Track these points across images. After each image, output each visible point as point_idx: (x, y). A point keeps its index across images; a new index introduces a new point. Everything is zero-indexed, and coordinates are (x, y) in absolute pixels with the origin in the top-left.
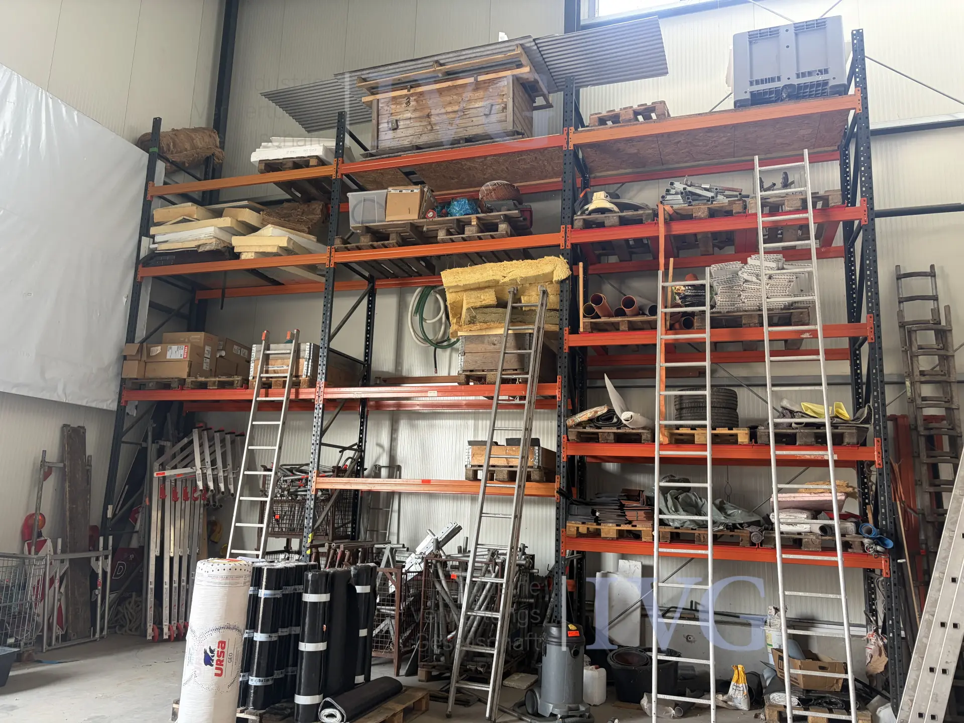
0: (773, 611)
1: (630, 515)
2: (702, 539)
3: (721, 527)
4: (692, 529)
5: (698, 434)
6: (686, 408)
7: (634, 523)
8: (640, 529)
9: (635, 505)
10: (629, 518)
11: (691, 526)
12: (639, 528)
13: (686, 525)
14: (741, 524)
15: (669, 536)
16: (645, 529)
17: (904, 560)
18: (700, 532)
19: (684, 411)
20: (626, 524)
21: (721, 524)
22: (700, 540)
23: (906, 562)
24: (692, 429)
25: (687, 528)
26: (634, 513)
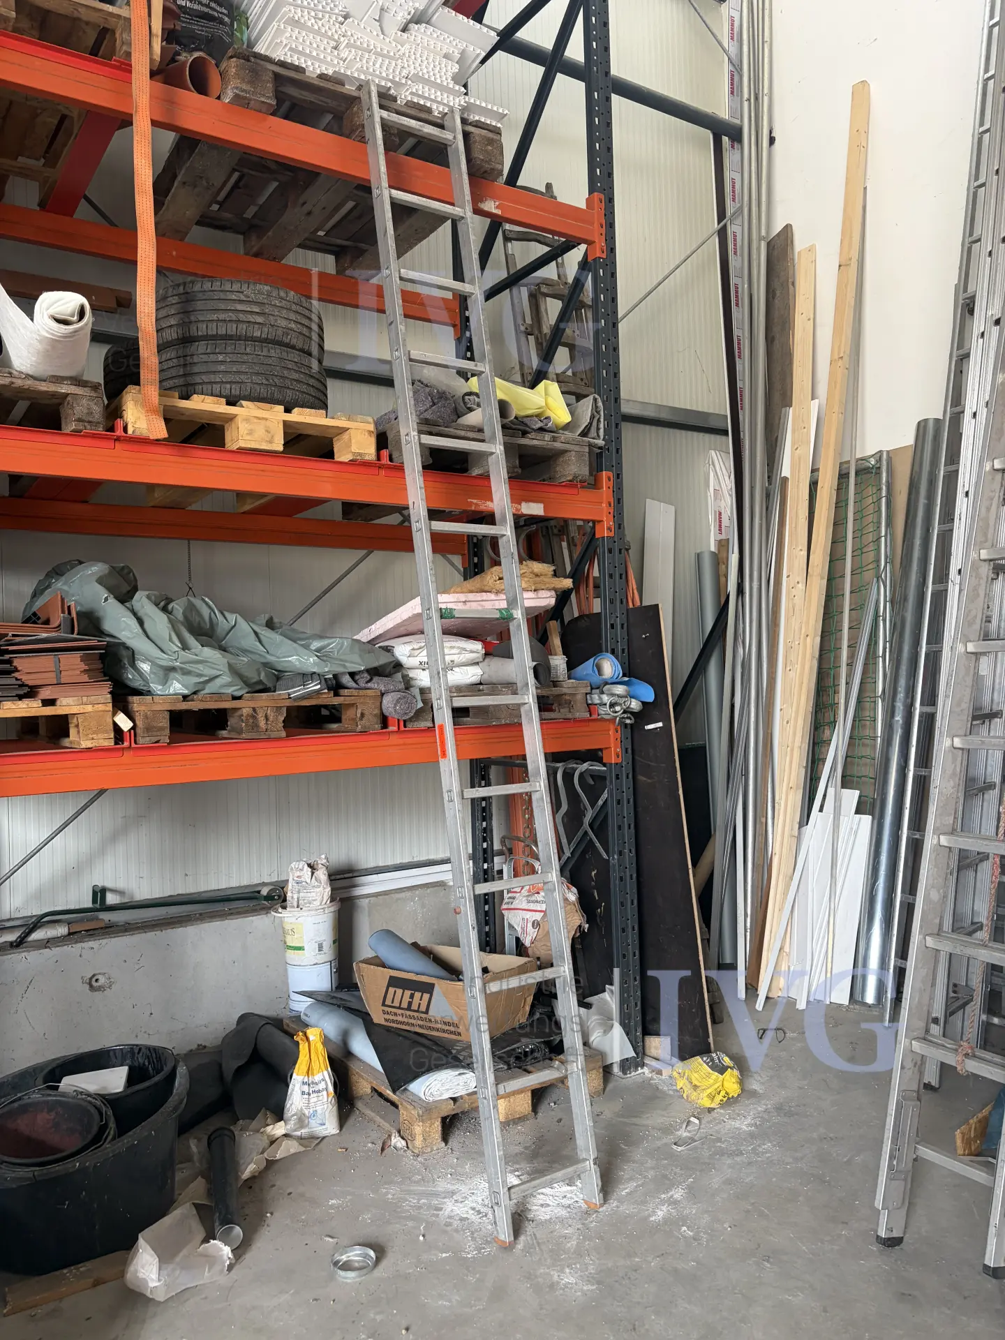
0: (308, 871)
1: (29, 668)
2: (262, 723)
3: (314, 686)
4: (235, 698)
5: (247, 420)
6: (206, 338)
7: (46, 693)
8: (74, 710)
9: (44, 635)
10: (30, 680)
11: (230, 690)
12: (67, 705)
13: (210, 688)
14: (352, 675)
15: (165, 723)
16: (89, 708)
17: (660, 724)
18: (252, 704)
19: (201, 347)
20: (20, 697)
21: (313, 676)
22: (255, 726)
23: (666, 729)
24: (229, 403)
25: (218, 696)
26: (46, 661)
